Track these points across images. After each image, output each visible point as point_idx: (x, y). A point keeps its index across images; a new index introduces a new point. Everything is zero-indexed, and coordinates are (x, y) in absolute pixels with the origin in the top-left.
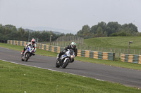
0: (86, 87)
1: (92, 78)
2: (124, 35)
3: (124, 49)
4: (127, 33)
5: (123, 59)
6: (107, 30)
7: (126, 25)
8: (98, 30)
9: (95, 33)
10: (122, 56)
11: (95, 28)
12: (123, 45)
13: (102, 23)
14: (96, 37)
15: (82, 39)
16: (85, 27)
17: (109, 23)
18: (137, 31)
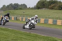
0: (5, 32)
1: (7, 28)
2: (21, 9)
3: (21, 15)
4: (22, 8)
5: (21, 19)
6: (13, 7)
7: (22, 5)
8: (10, 7)
9: (8, 8)
10: (20, 18)
11: (8, 6)
12: (20, 13)
13: (11, 4)
14: (9, 10)
15: (3, 11)
16: (4, 6)
17: (14, 4)
18: (27, 7)
